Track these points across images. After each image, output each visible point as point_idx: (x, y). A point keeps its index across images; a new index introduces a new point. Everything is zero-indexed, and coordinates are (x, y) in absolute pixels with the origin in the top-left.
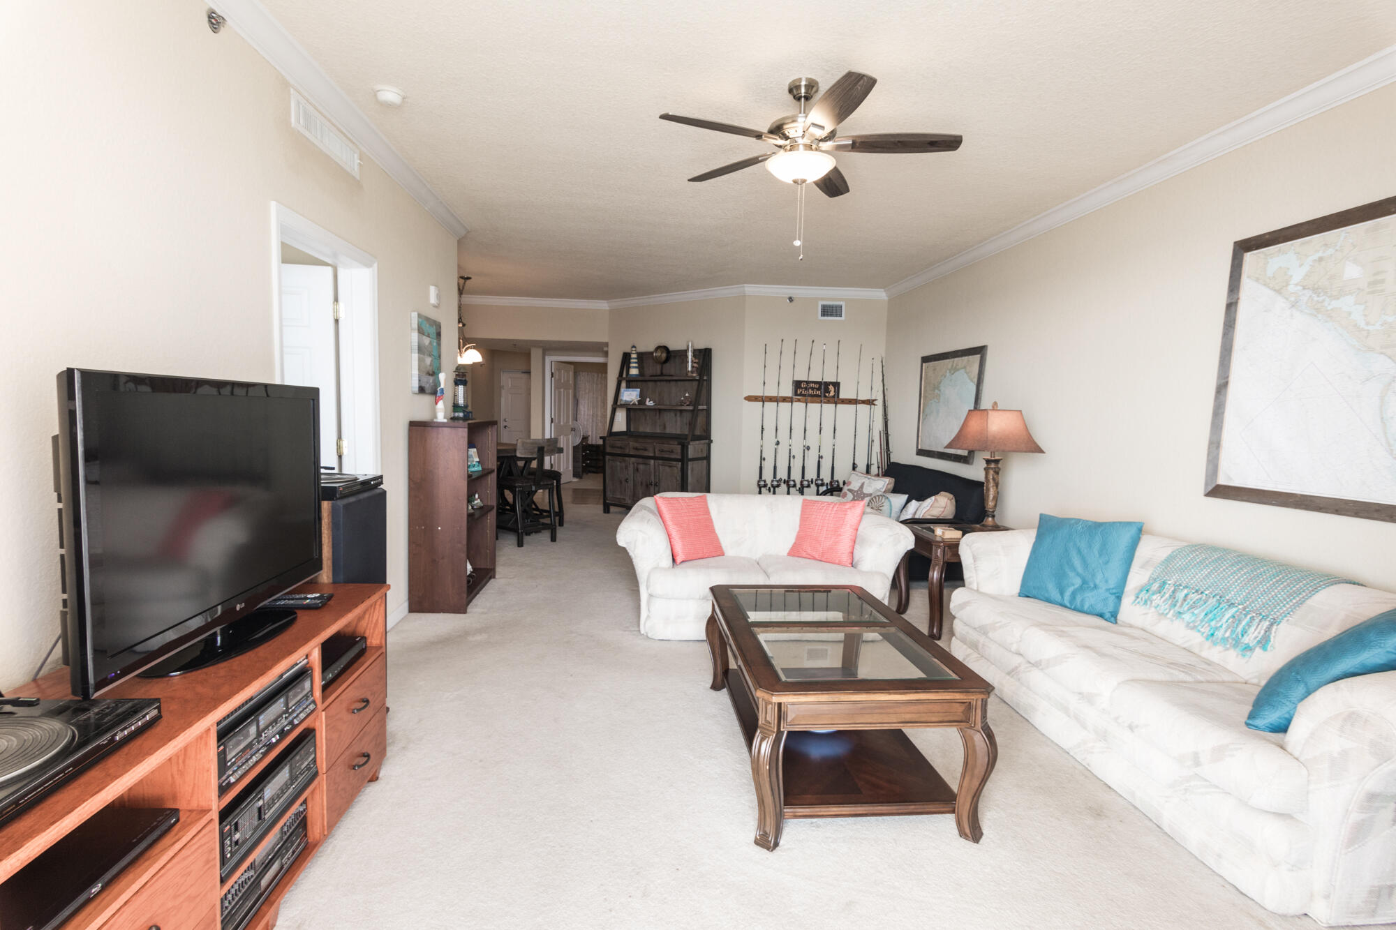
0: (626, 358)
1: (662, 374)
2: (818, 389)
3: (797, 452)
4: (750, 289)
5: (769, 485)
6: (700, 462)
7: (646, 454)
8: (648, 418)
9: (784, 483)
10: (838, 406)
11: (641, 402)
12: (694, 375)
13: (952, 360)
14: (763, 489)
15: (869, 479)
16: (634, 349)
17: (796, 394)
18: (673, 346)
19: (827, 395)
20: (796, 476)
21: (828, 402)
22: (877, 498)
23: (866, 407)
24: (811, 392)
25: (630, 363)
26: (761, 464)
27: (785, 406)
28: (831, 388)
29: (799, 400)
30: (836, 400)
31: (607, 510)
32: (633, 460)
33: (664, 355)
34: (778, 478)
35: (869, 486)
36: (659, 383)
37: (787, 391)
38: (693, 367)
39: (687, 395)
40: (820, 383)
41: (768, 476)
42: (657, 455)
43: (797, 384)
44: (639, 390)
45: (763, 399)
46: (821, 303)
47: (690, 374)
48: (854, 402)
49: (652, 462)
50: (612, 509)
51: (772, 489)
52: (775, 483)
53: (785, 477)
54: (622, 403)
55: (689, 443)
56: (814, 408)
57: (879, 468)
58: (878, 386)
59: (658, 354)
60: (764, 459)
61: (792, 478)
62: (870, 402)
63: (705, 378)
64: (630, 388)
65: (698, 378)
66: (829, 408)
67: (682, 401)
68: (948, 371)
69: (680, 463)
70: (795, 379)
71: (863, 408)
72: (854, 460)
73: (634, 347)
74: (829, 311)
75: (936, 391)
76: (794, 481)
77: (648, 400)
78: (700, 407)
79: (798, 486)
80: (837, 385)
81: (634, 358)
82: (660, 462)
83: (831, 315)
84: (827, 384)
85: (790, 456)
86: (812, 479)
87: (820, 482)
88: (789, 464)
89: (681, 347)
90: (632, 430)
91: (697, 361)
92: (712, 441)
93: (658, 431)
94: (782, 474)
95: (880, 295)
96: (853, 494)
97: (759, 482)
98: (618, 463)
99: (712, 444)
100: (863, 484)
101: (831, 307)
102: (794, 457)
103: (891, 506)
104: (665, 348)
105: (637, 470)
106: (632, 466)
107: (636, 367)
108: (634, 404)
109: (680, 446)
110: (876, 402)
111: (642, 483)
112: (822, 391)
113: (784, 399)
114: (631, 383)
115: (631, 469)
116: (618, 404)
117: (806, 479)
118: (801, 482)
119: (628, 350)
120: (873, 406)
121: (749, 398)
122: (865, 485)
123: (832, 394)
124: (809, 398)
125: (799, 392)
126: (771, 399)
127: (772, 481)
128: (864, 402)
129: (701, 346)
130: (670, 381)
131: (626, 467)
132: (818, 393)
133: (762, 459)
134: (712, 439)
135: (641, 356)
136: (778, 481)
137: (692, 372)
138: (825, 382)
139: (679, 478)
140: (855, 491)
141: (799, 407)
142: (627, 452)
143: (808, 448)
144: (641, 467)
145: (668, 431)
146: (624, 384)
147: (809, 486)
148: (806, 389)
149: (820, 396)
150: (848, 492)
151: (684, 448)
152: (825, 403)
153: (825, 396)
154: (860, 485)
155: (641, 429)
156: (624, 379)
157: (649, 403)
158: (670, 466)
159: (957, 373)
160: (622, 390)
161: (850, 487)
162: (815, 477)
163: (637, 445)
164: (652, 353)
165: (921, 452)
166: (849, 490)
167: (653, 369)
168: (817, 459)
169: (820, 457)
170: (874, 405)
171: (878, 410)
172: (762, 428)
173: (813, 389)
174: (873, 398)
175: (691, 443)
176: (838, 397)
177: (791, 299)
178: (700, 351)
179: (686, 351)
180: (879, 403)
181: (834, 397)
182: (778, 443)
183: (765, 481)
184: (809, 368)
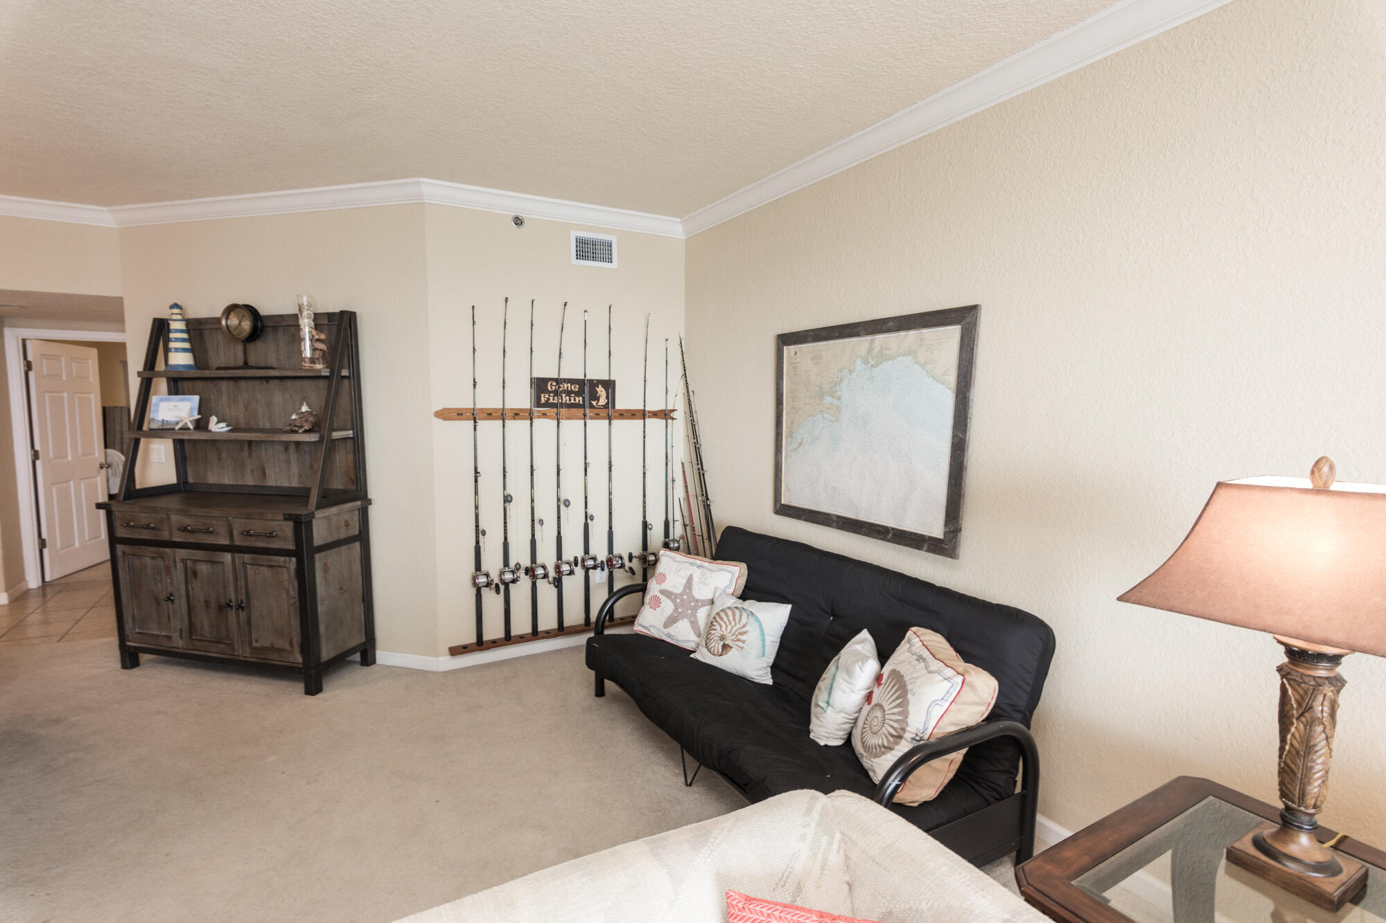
0: (160, 328)
1: (246, 365)
2: (578, 394)
3: (546, 511)
4: (433, 190)
5: (496, 580)
6: (344, 549)
7: (210, 540)
8: (224, 455)
9: (526, 574)
10: (614, 422)
11: (201, 425)
12: (319, 366)
13: (869, 338)
14: (485, 591)
15: (699, 567)
16: (176, 311)
17: (538, 404)
18: (267, 307)
19: (594, 403)
20: (547, 556)
21: (597, 417)
22: (730, 613)
23: (660, 423)
24: (565, 399)
25: (167, 340)
26: (477, 542)
27: (518, 428)
28: (601, 390)
29: (544, 415)
30: (610, 412)
31: (130, 659)
32: (181, 553)
33: (247, 325)
34: (512, 564)
35: (704, 583)
36: (243, 383)
37: (521, 398)
38: (314, 350)
39: (304, 408)
40: (581, 383)
41: (493, 563)
42: (238, 541)
43: (540, 385)
44: (197, 398)
45: (474, 416)
46: (574, 234)
47: (307, 365)
48: (643, 414)
49: (228, 557)
50: (144, 657)
51: (502, 588)
52: (508, 577)
53: (526, 562)
54: (154, 426)
55: (312, 515)
56: (573, 427)
57: (685, 526)
58: (677, 386)
59: (234, 321)
60: (484, 533)
61: (539, 561)
62: (665, 415)
63: (345, 373)
64: (176, 393)
65: (326, 373)
66: (598, 427)
67: (293, 422)
68: (859, 361)
69: (294, 559)
70: (535, 375)
71: (655, 425)
72: (644, 517)
73: (175, 306)
74: (589, 250)
75: (828, 399)
76: (544, 567)
77: (214, 419)
78: (336, 435)
79: (552, 574)
80: (609, 385)
81: (177, 331)
82: (247, 557)
83: (594, 259)
84: (594, 384)
85: (533, 520)
86: (576, 559)
87: (590, 563)
88: (533, 535)
89: (288, 309)
90: (191, 480)
91: (323, 336)
92: (369, 502)
93: (250, 480)
94: (520, 556)
95: (673, 228)
96: (674, 601)
97: (474, 578)
98: (148, 561)
99: (373, 512)
100: (690, 579)
101: (594, 243)
102: (541, 522)
103: (761, 626)
104: (251, 311)
105: (195, 574)
106: (180, 565)
107: (185, 350)
108: (185, 429)
109: (291, 524)
110: (674, 415)
111: (207, 603)
112: (587, 395)
113: (517, 415)
114: (178, 384)
115: (179, 574)
116: (145, 428)
117: (565, 558)
118: (558, 568)
119: (164, 313)
120: (669, 421)
121: (446, 414)
122: (695, 580)
123: (603, 401)
124: (563, 411)
125: (543, 400)
126: (490, 415)
127: (502, 573)
128: (655, 414)
129: (334, 305)
130: (267, 379)
131: (168, 570)
132: (579, 400)
133: (479, 532)
134: (369, 497)
135: (198, 330)
136: (513, 572)
137: (312, 360)
138: (591, 381)
139: (294, 593)
140: (677, 595)
141: (545, 426)
142: (165, 536)
143: (567, 503)
144: (203, 568)
145: (271, 482)
146: (161, 385)
147: (571, 573)
148: (556, 393)
149: (583, 406)
150: (661, 597)
151: (302, 526)
152: (591, 418)
153: (592, 406)
154: (684, 581)
155: (212, 478)
156: (160, 374)
157: (217, 427)
158: (271, 566)
159: (886, 366)
160: (154, 399)
161: (665, 586)
162: (580, 554)
163: (187, 521)
164: (218, 320)
165: (784, 510)
166: (662, 592)
167: (224, 355)
168: (583, 521)
169: (588, 517)
170: (673, 419)
171: (679, 426)
172: (476, 472)
173: (569, 393)
174: (670, 407)
175: (319, 514)
176: (614, 407)
177: (518, 221)
178: (330, 316)
179: (295, 317)
180: (680, 415)
181: (606, 406)
182: (507, 499)
183: (487, 575)
184: (560, 353)
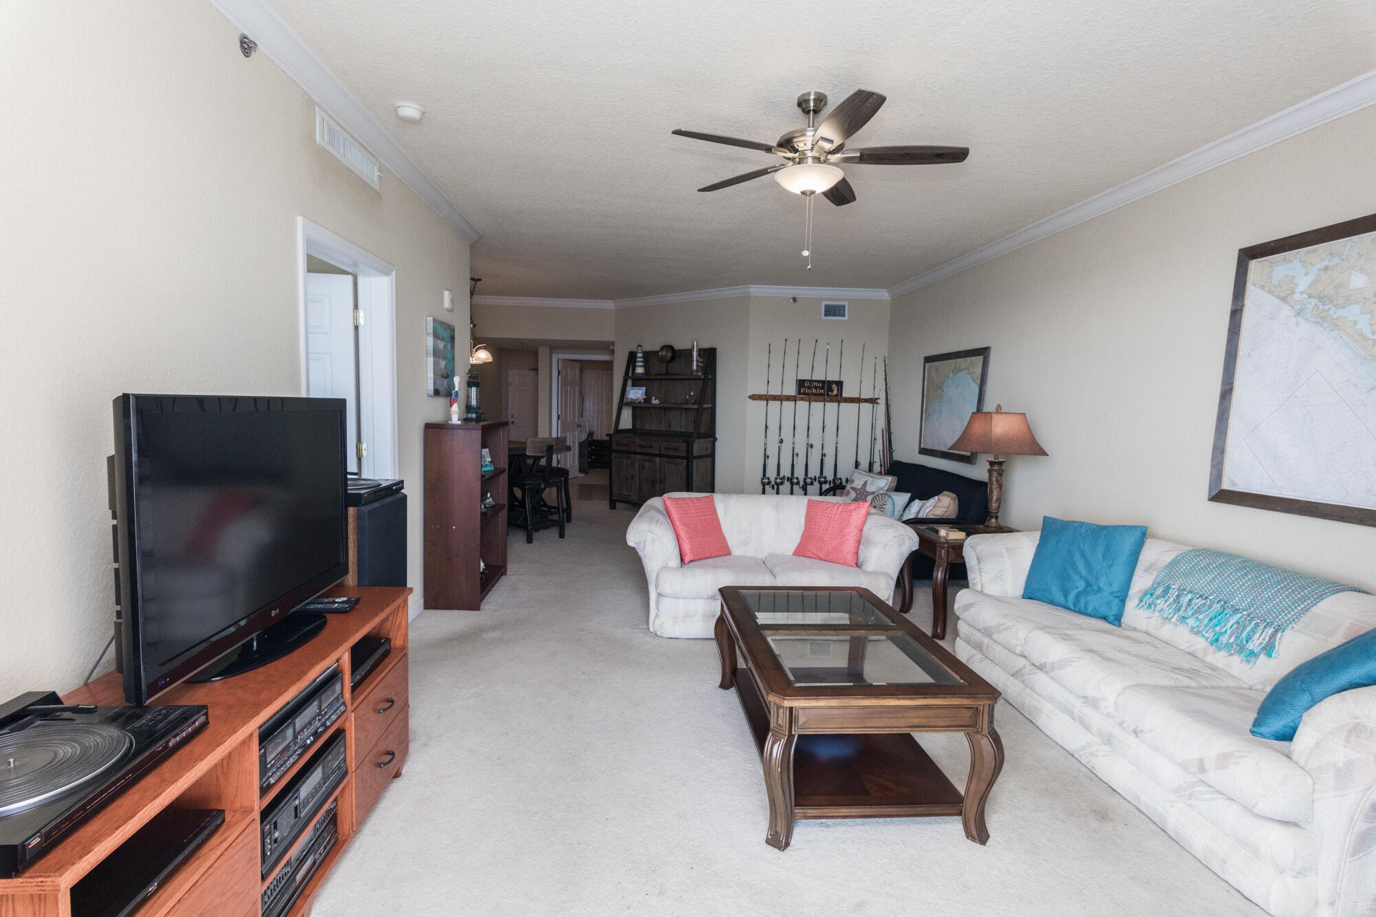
0: (632, 357)
1: (667, 373)
2: (822, 388)
3: (800, 450)
4: (755, 290)
5: (773, 483)
6: (705, 459)
7: (651, 451)
8: (653, 415)
9: (788, 480)
10: (842, 404)
11: (648, 400)
12: (700, 374)
13: (955, 360)
14: (767, 487)
15: (872, 477)
16: (640, 348)
17: (799, 393)
18: (678, 345)
19: (830, 393)
20: (799, 473)
21: (832, 401)
22: (880, 496)
23: (869, 406)
24: (814, 391)
25: (636, 362)
26: (765, 462)
27: (788, 405)
28: (834, 386)
29: (802, 399)
30: (839, 399)
31: (613, 506)
32: (639, 457)
33: (670, 354)
34: (781, 476)
35: (872, 484)
36: (664, 382)
37: (791, 390)
38: (697, 366)
39: (692, 394)
40: (823, 382)
41: (771, 473)
42: (663, 453)
43: (801, 383)
44: (644, 388)
45: (767, 398)
46: (824, 303)
47: (695, 373)
48: (857, 400)
49: (658, 459)
50: (618, 505)
51: (775, 487)
52: (779, 481)
53: (788, 474)
54: (628, 401)
55: (694, 442)
56: (817, 406)
57: (881, 465)
58: (881, 385)
59: (664, 353)
60: (768, 457)
61: (795, 476)
62: (873, 401)
63: (710, 377)
64: (635, 386)
65: (702, 377)
66: (831, 407)
67: (686, 400)
68: (951, 372)
69: (685, 461)
70: (799, 378)
71: (866, 407)
72: (857, 458)
73: (639, 346)
74: (832, 311)
75: (939, 391)
76: (797, 478)
77: (654, 398)
78: (705, 406)
79: (802, 483)
80: (840, 384)
81: (640, 357)
82: (666, 459)
83: (835, 315)
84: (830, 383)
85: (793, 454)
86: (815, 477)
87: (823, 480)
88: (793, 462)
89: (687, 346)
90: (638, 427)
91: (702, 360)
92: (716, 439)
93: (663, 428)
94: (785, 472)
95: (884, 295)
96: (856, 492)
97: (762, 479)
98: (624, 460)
99: (717, 443)
100: (866, 482)
101: (834, 306)
102: (797, 455)
103: (894, 504)
104: (670, 348)
105: (643, 467)
106: (637, 463)
107: (641, 366)
108: (640, 402)
109: (685, 444)
110: (879, 401)
111: (647, 480)
112: (826, 389)
113: (788, 398)
114: (637, 382)
115: (637, 465)
116: (624, 402)
117: (809, 476)
118: (805, 480)
119: (634, 350)
120: (875, 405)
121: (754, 397)
122: (868, 483)
123: (835, 392)
124: (813, 397)
125: (802, 391)
126: (775, 398)
127: (776, 479)
128: (866, 401)
129: (706, 345)
130: (675, 380)
131: (632, 464)
132: (822, 391)
133: (766, 457)
134: (717, 436)
135: (647, 356)
136: (781, 479)
137: (697, 371)
138: (828, 381)
139: (684, 476)
140: (858, 490)
141: (802, 405)
142: (632, 449)
143: (812, 446)
144: (647, 464)
145: (673, 429)
146: (630, 383)
147: (812, 484)
148: (809, 388)
149: (823, 395)
150: (851, 490)
151: (689, 447)
152: (828, 401)
153: (828, 395)
154: (863, 483)
155: (647, 427)
156: (630, 377)
157: (655, 402)
158: (675, 464)
159: (960, 374)
160: (628, 388)
161: (854, 485)
162: (818, 475)
163: (643, 443)
164: (658, 352)
165: (923, 451)
166: (851, 488)
167: (658, 368)
168: (821, 457)
169: (823, 455)
170: (877, 403)
171: (881, 408)
172: (766, 427)
173: (816, 388)
174: (876, 397)
175: (697, 441)
176: (841, 395)
177: (795, 299)
178: (705, 350)
179: (691, 351)
180: (882, 402)
181: (837, 395)
182: (781, 441)
183: (768, 479)
184: (813, 367)
